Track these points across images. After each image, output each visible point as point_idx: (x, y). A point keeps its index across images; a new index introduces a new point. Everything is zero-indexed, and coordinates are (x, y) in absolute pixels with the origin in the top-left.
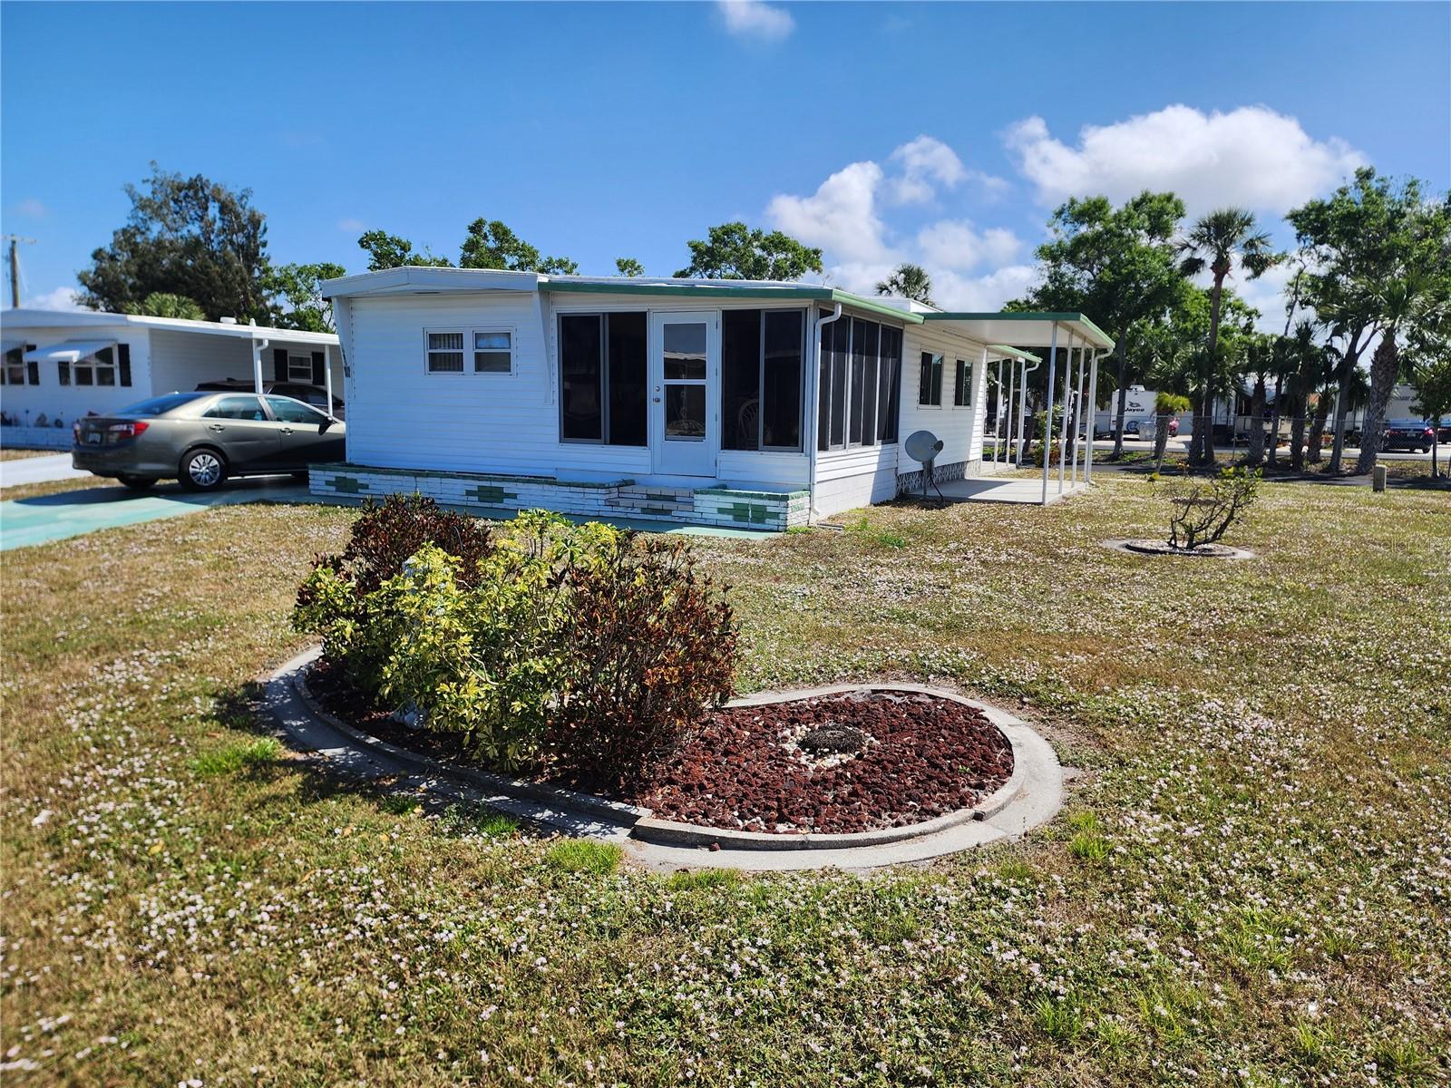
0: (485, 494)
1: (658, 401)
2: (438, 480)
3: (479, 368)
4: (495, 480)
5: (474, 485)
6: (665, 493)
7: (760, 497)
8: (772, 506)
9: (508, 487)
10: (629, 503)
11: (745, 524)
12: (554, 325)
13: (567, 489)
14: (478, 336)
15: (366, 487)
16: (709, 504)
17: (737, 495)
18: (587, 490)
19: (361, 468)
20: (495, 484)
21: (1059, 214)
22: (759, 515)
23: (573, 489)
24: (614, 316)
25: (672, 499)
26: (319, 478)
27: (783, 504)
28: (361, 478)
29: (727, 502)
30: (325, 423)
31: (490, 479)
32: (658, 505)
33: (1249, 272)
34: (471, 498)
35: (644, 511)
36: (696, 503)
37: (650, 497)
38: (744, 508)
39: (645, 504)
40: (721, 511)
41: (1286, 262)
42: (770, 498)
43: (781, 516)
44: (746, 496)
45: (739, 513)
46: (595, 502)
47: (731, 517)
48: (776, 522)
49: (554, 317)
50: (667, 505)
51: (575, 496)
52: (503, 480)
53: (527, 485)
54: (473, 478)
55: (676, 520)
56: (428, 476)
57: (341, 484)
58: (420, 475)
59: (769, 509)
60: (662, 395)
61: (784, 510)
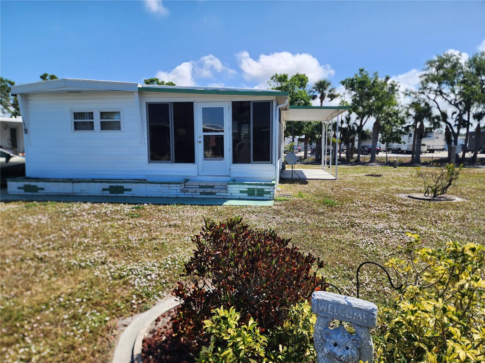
0: (112, 190)
1: (200, 142)
2: (86, 184)
3: (102, 128)
4: (119, 182)
5: (107, 185)
6: (209, 184)
7: (261, 185)
8: (267, 189)
9: (126, 186)
10: (194, 190)
11: (254, 198)
12: (144, 108)
13: (158, 185)
14: (102, 114)
15: (43, 189)
16: (235, 189)
17: (249, 184)
18: (171, 185)
19: (37, 179)
20: (119, 185)
21: (272, 78)
22: (261, 193)
23: (163, 185)
24: (176, 104)
25: (212, 187)
26: (13, 186)
27: (272, 187)
28: (40, 185)
29: (245, 188)
30: (8, 157)
31: (116, 182)
32: (209, 190)
33: (329, 99)
34: (105, 192)
35: (202, 194)
36: (228, 189)
37: (201, 187)
38: (253, 190)
39: (202, 190)
40: (241, 192)
41: (340, 97)
42: (266, 185)
43: (272, 193)
44: (254, 184)
45: (251, 192)
46: (175, 191)
47: (246, 195)
48: (269, 196)
49: (145, 104)
50: (213, 191)
51: (164, 188)
52: (124, 182)
53: (137, 184)
54: (106, 182)
55: (218, 197)
56: (80, 182)
57: (27, 188)
58: (75, 182)
59: (265, 190)
60: (202, 140)
61: (273, 190)
